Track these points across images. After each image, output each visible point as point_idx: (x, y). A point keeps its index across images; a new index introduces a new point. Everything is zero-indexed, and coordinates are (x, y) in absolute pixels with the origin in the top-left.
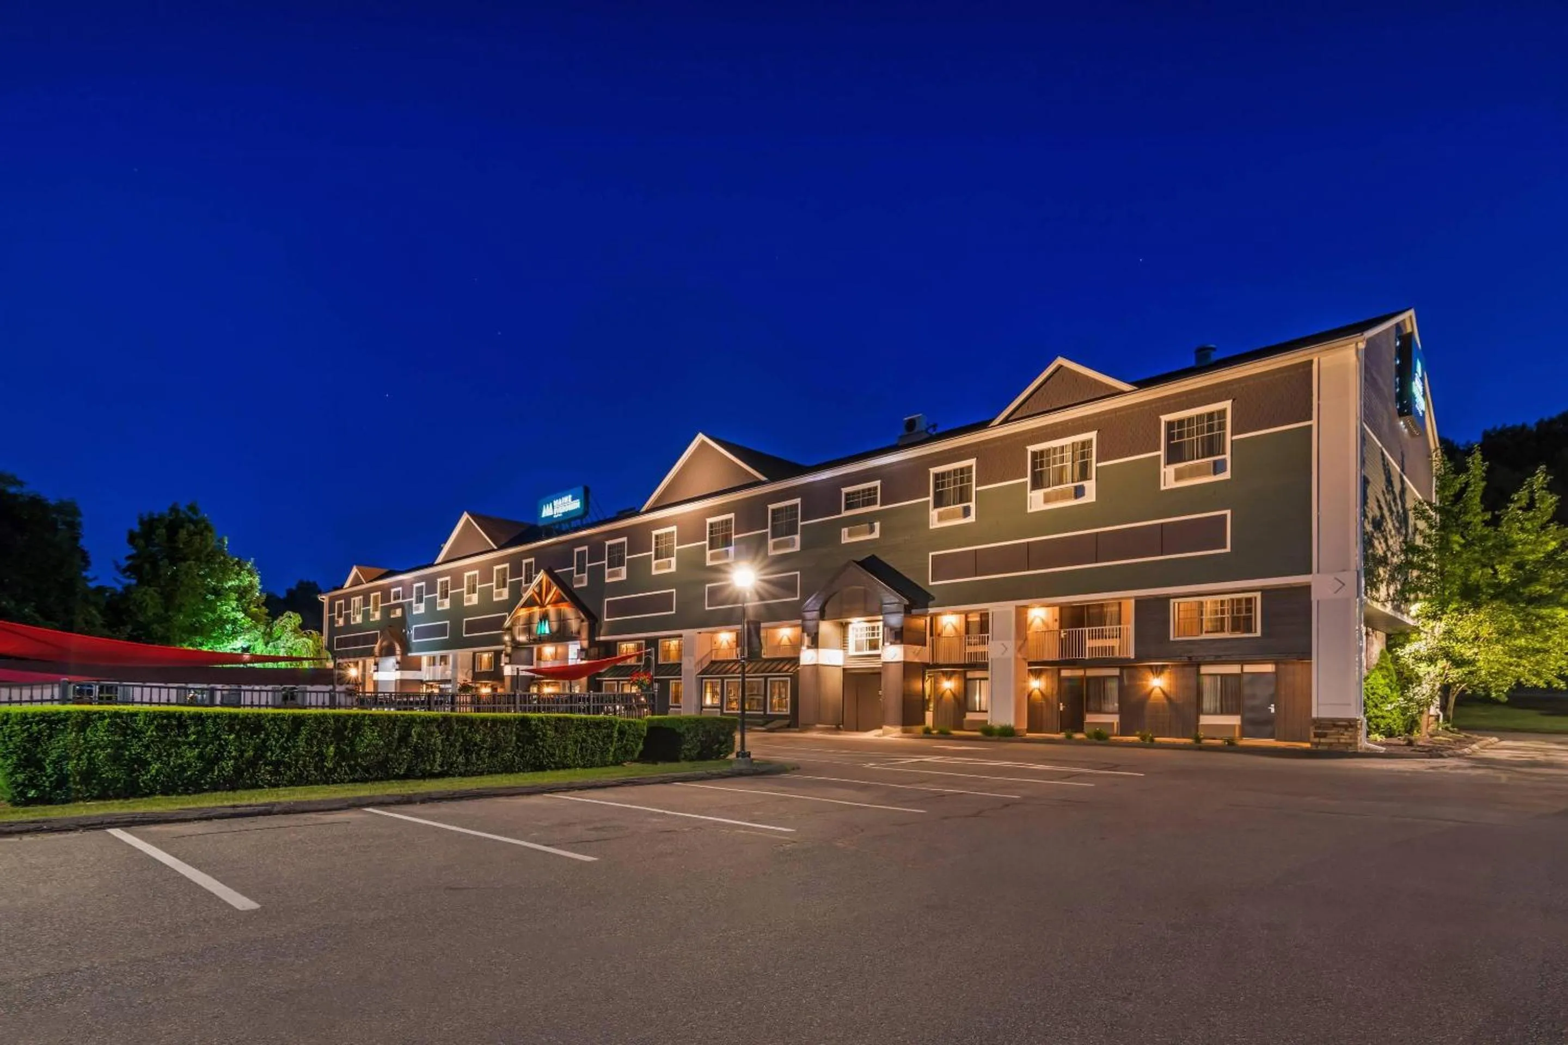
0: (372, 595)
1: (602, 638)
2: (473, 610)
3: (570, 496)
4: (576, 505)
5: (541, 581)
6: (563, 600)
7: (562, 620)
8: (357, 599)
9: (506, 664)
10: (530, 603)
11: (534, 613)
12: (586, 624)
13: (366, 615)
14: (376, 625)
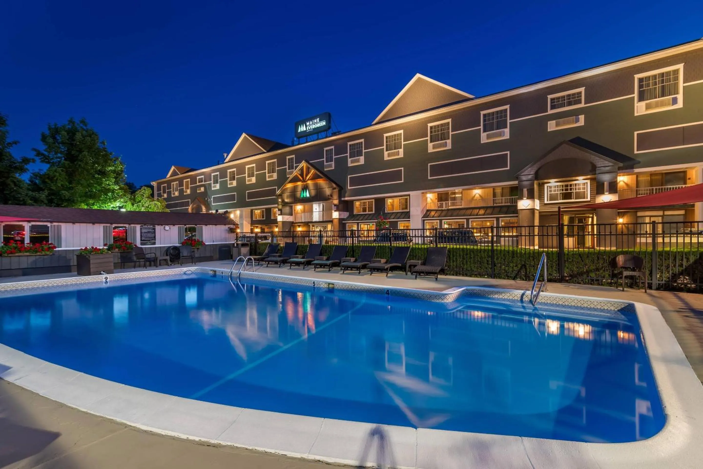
0: (185, 181)
1: (346, 199)
2: (252, 186)
3: (318, 119)
4: (324, 123)
5: (303, 167)
6: (319, 177)
7: (318, 188)
8: (175, 183)
9: (279, 215)
10: (295, 180)
11: (297, 186)
12: (336, 190)
13: (181, 191)
14: (188, 196)
